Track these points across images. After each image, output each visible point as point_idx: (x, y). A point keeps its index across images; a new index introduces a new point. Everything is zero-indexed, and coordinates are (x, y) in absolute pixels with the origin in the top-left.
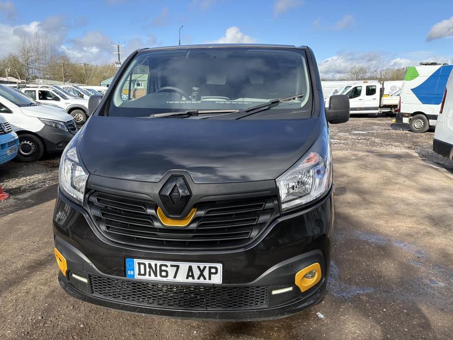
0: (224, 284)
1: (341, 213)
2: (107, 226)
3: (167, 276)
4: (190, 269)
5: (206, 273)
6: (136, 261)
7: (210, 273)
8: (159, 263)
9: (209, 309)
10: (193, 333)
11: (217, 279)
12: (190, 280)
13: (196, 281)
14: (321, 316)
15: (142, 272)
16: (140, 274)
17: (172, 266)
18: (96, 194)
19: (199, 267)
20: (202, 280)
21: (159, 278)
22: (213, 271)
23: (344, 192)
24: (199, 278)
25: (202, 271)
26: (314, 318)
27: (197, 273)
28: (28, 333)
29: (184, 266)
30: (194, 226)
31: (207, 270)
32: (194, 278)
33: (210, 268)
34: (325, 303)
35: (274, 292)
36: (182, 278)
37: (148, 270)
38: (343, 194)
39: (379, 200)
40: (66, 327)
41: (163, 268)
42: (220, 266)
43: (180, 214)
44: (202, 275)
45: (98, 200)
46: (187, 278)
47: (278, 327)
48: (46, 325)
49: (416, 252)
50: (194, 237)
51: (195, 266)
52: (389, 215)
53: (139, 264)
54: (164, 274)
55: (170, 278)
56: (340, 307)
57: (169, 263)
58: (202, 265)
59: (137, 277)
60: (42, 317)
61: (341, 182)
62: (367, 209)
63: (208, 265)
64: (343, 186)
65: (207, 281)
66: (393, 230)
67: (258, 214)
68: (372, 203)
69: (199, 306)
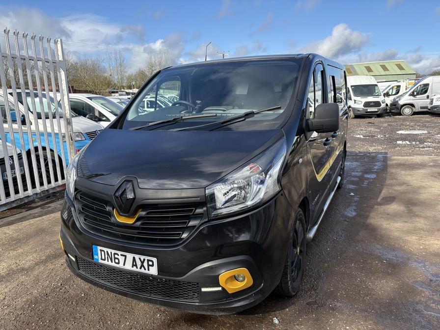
0: (159, 276)
1: (371, 224)
2: (84, 219)
3: (118, 263)
4: (134, 259)
5: (145, 264)
6: (99, 248)
7: (149, 265)
8: (114, 251)
9: (152, 295)
10: (157, 315)
11: (154, 271)
12: (134, 269)
13: (138, 270)
14: (276, 321)
15: (103, 258)
16: (102, 259)
17: (121, 255)
18: (80, 193)
19: (140, 259)
20: (142, 270)
21: (113, 264)
22: (150, 263)
23: (389, 202)
24: (141, 268)
25: (142, 263)
26: (269, 322)
27: (139, 264)
28: (46, 294)
29: (130, 256)
30: (139, 223)
31: (146, 261)
32: (137, 268)
33: (148, 261)
34: (289, 311)
35: (204, 290)
36: (128, 266)
37: (106, 256)
38: (387, 204)
39: (428, 213)
40: (72, 294)
41: (116, 256)
42: (155, 260)
43: (128, 213)
44: (142, 266)
45: (81, 197)
46: (133, 267)
47: (231, 324)
48: (61, 291)
49: (432, 274)
50: (139, 233)
51: (137, 257)
52: (428, 231)
53: (101, 250)
54: (117, 261)
55: (121, 265)
56: (301, 317)
57: (120, 253)
58: (142, 257)
59: (100, 261)
60: (61, 285)
61: (395, 190)
62: (406, 222)
63: (147, 258)
64: (393, 195)
65: (146, 272)
66: (421, 247)
67: (190, 218)
68: (417, 216)
69: (145, 291)
